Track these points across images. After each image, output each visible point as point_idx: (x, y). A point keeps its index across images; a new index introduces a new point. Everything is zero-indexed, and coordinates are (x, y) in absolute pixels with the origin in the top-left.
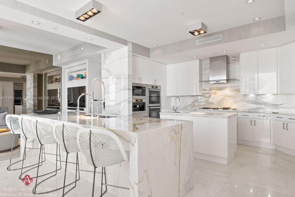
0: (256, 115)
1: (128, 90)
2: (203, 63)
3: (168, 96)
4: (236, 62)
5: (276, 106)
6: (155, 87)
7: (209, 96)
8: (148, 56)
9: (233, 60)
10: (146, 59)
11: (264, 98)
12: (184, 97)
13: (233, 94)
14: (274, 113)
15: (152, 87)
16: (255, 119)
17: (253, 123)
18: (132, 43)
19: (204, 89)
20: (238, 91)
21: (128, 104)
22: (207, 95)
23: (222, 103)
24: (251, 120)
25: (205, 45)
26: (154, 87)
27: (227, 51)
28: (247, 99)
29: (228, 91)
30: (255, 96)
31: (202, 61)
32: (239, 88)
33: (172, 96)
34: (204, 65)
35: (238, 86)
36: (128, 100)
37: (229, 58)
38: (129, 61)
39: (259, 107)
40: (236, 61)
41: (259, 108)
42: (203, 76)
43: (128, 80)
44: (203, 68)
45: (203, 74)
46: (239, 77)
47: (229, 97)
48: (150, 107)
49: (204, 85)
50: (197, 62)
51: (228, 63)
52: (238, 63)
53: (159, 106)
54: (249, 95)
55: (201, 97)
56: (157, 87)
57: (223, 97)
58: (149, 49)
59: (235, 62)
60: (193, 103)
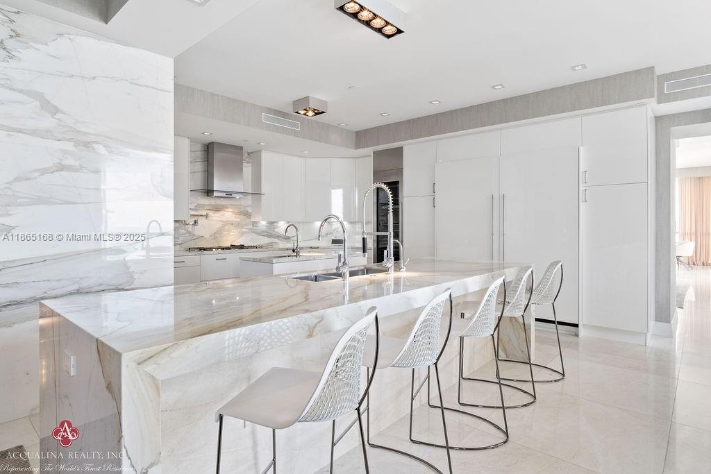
13: (238, 220)
23: (220, 237)
25: (277, 129)
28: (257, 228)
29: (230, 213)
30: (268, 224)
32: (247, 209)
35: (245, 206)
39: (271, 241)
40: (244, 160)
47: (233, 224)
54: (260, 223)
57: (221, 225)
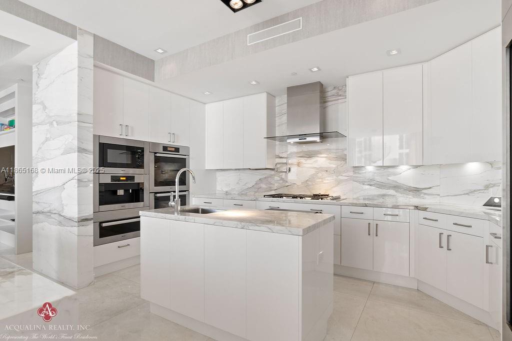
0: (378, 213)
1: (78, 152)
2: (277, 101)
3: (206, 168)
4: (340, 98)
5: (416, 191)
6: (173, 149)
7: (288, 170)
8: (150, 76)
9: (333, 95)
10: (142, 82)
11: (395, 174)
12: (241, 171)
13: (333, 165)
14: (417, 207)
15: (165, 148)
16: (378, 222)
17: (373, 230)
18: (95, 36)
19: (278, 156)
20: (343, 158)
21: (78, 187)
22: (284, 169)
23: (313, 185)
24: (369, 224)
26: (169, 149)
27: (319, 69)
28: (361, 176)
29: (325, 159)
30: (377, 170)
31: (274, 97)
32: (345, 152)
33: (217, 170)
34: (278, 106)
35: (343, 150)
36: (76, 178)
37: (327, 90)
38: (81, 79)
39: (384, 193)
40: (340, 95)
41: (384, 196)
42: (277, 128)
43: (79, 127)
44: (276, 110)
45: (277, 124)
46: (346, 130)
47: (327, 171)
48: (156, 193)
49: (277, 148)
50: (263, 98)
51: (323, 100)
52: (343, 100)
53: (185, 191)
54: (365, 168)
55: (273, 172)
56: (177, 150)
57: (315, 172)
58: (153, 61)
59: (338, 100)
60: (256, 184)
